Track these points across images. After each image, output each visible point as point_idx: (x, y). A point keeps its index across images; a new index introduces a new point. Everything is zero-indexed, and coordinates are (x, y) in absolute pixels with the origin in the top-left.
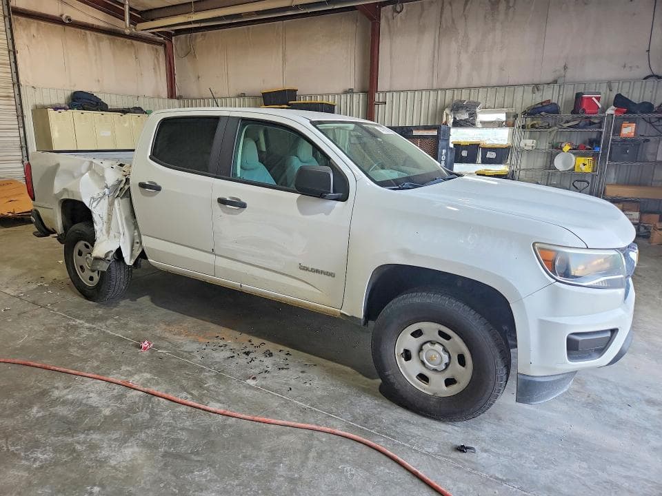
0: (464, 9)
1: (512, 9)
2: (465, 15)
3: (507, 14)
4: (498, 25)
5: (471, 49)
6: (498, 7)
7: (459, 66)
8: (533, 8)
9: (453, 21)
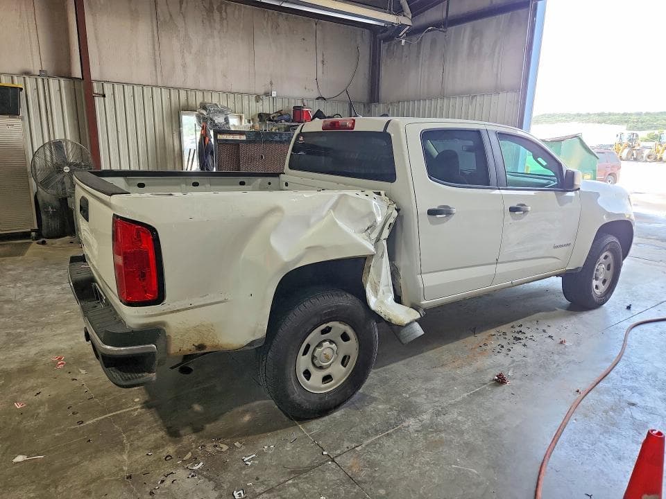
0: (181, 7)
1: (225, 22)
2: (182, 13)
3: (222, 25)
4: (216, 33)
5: (194, 50)
6: (213, 16)
7: (184, 66)
8: (242, 25)
9: (171, 16)
